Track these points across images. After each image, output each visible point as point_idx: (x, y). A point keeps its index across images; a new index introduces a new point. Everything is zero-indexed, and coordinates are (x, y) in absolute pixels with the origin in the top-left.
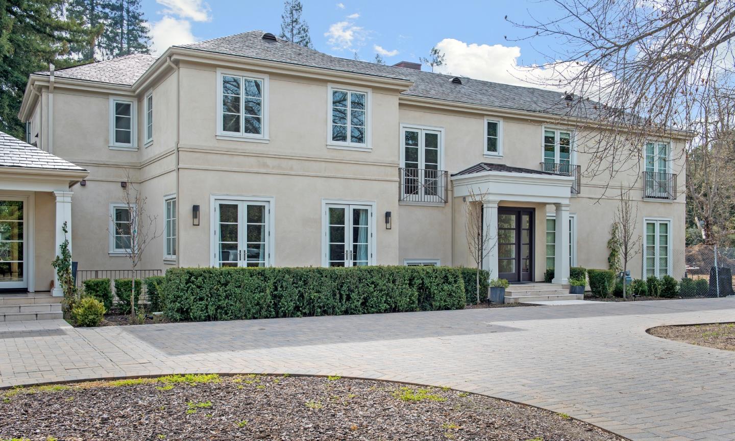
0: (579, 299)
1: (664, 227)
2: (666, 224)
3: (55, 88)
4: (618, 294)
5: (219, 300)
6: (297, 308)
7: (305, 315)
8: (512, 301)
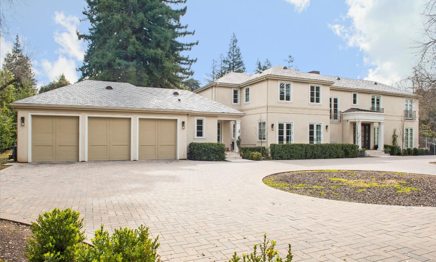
0: (388, 155)
1: (411, 130)
2: (412, 129)
3: (218, 86)
4: (399, 154)
5: (291, 154)
6: (311, 157)
7: (313, 159)
8: (368, 156)
